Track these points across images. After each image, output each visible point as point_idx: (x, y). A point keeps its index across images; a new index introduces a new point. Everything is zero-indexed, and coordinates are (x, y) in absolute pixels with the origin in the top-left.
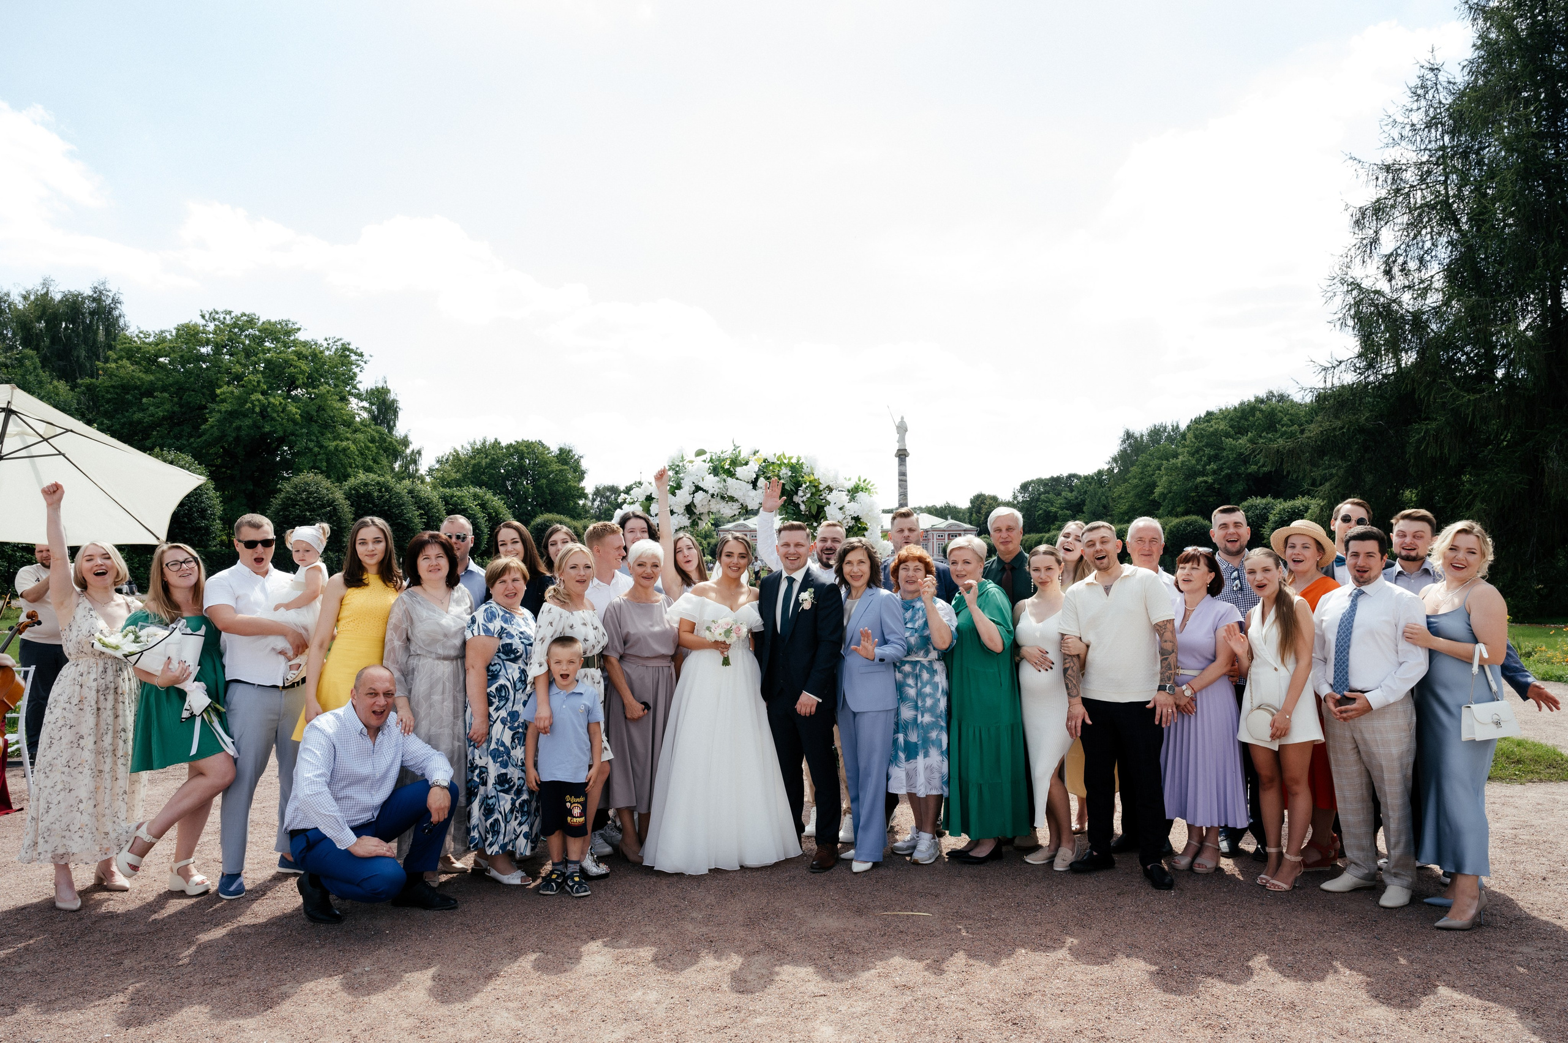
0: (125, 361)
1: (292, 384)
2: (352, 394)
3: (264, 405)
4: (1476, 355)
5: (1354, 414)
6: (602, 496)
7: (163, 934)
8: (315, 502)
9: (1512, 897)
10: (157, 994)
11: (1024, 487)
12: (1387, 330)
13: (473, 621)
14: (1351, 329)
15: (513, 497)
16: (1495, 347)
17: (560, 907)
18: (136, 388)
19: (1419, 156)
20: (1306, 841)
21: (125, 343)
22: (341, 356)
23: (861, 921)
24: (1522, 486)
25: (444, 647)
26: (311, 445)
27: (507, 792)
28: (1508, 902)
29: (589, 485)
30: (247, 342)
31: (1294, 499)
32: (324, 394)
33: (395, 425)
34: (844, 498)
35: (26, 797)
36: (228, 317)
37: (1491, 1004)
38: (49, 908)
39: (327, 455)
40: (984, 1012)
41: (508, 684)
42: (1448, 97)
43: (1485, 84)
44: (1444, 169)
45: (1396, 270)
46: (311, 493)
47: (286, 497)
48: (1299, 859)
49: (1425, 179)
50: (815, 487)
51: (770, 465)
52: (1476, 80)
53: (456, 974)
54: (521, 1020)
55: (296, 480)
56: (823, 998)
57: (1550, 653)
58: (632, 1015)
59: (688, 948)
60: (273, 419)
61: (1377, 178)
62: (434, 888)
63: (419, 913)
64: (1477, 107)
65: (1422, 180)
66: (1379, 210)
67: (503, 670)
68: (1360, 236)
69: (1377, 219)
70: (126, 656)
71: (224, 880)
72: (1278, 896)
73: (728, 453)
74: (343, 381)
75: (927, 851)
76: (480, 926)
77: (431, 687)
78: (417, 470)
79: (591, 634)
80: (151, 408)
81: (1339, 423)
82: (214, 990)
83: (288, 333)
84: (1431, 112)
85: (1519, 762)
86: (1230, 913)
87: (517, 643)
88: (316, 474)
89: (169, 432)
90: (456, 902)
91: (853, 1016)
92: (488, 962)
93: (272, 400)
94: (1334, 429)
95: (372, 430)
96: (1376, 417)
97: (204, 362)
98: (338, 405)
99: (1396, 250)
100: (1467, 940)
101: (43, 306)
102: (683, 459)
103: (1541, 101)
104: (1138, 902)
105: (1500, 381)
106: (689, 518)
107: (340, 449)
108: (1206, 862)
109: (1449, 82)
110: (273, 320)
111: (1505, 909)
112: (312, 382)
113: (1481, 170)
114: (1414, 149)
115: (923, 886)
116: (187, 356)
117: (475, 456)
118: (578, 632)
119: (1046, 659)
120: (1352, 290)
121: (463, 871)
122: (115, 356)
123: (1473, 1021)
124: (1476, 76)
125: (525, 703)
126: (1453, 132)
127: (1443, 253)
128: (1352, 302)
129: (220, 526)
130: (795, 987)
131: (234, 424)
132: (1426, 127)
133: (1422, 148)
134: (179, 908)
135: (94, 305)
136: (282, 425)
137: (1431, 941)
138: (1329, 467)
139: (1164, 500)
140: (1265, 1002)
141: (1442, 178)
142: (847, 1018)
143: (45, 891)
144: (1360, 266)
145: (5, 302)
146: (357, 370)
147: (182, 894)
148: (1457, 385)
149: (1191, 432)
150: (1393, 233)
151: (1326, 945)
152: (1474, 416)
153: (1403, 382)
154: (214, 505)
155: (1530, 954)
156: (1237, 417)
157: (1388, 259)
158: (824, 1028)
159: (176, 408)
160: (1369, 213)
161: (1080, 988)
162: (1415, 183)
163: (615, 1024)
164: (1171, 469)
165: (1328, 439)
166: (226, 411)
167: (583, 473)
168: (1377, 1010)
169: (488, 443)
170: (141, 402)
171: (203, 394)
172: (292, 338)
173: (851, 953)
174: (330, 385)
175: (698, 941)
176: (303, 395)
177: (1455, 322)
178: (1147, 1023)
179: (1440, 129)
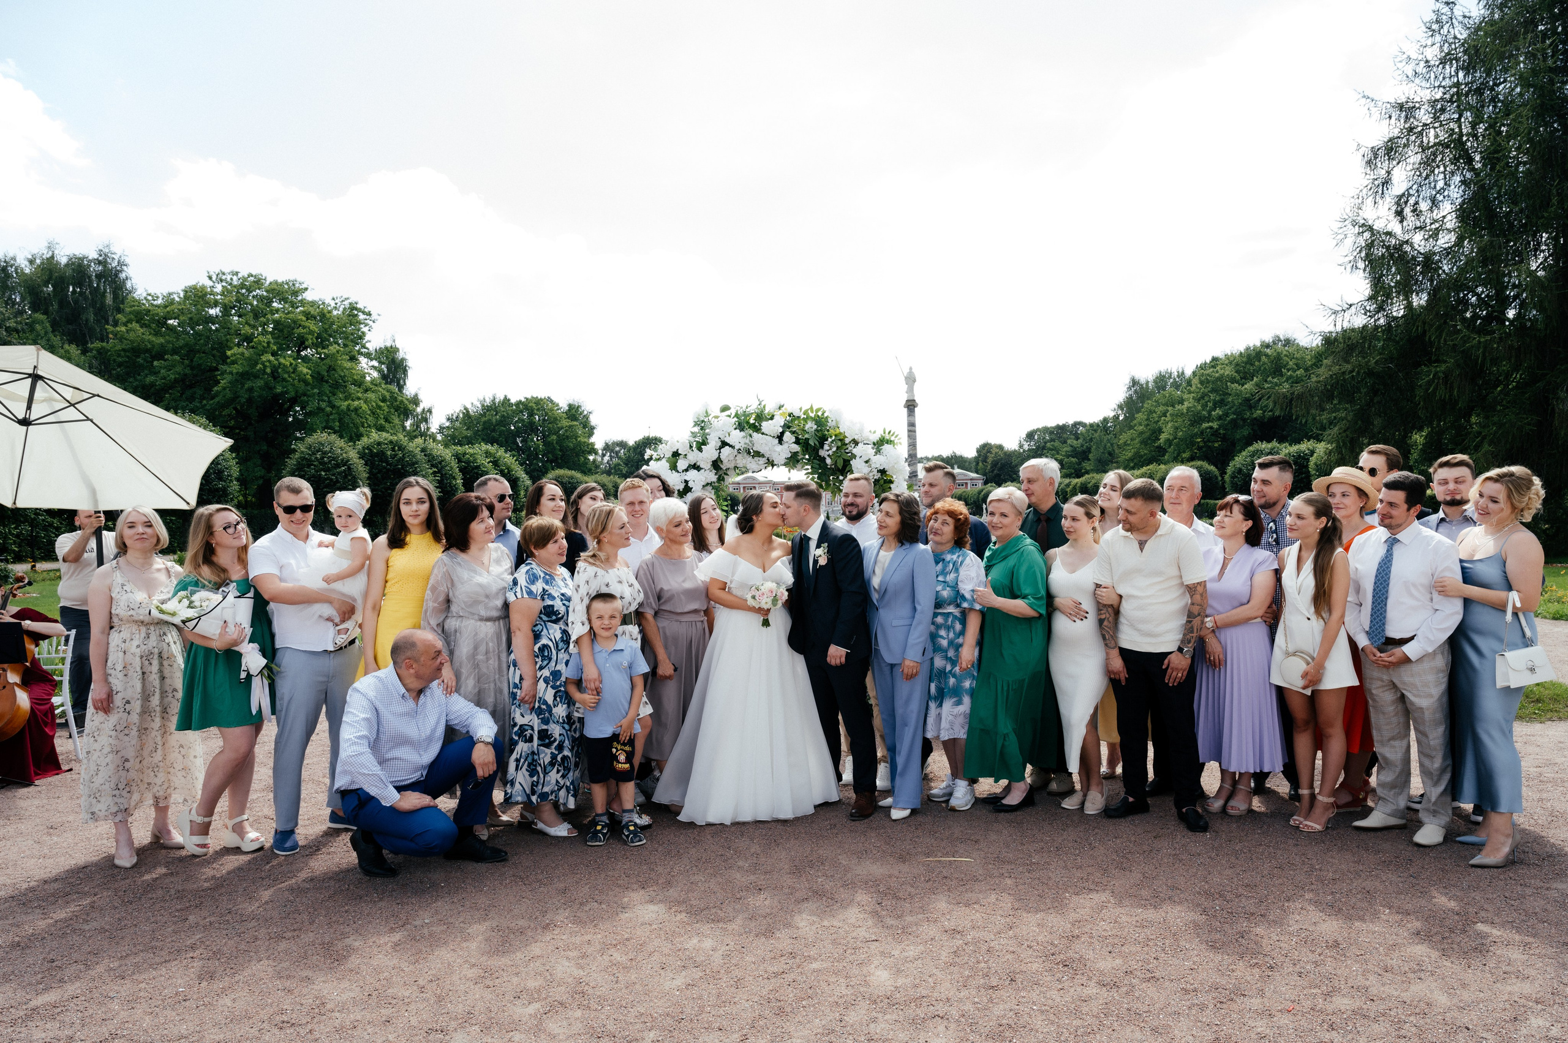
0: (134, 324)
1: (302, 345)
2: (361, 354)
3: (274, 366)
4: (1487, 296)
5: (1364, 358)
6: (612, 451)
7: (223, 890)
8: (330, 462)
9: (1543, 834)
10: (225, 948)
11: (1030, 436)
12: (1398, 272)
13: (515, 582)
14: (1362, 271)
15: (523, 453)
16: (1507, 287)
17: (609, 858)
18: (147, 351)
19: (1433, 93)
20: (1339, 783)
21: (134, 306)
22: (349, 316)
23: (905, 868)
24: (1530, 427)
25: (486, 608)
26: (323, 405)
27: (548, 746)
28: (1538, 840)
29: (598, 440)
30: (255, 303)
31: (1300, 443)
32: (334, 354)
33: (405, 384)
34: (870, 451)
35: (74, 758)
36: (235, 278)
37: (1531, 940)
38: (107, 867)
39: (339, 414)
40: (1035, 954)
41: (551, 644)
42: (1463, 31)
43: (1501, 19)
44: (1458, 107)
45: (1407, 210)
46: (325, 453)
47: (301, 457)
48: (1332, 800)
49: (1438, 117)
50: (841, 440)
51: (795, 420)
52: (1492, 13)
53: (513, 924)
54: (582, 968)
55: (309, 440)
56: (874, 943)
57: (1560, 593)
58: (690, 962)
59: (738, 896)
60: (284, 380)
61: (1390, 117)
62: (484, 841)
63: (472, 866)
64: (1493, 42)
65: (1436, 118)
66: (1391, 150)
67: (545, 630)
68: (1372, 177)
69: (1389, 159)
70: (184, 622)
71: (278, 836)
72: (1311, 835)
73: (753, 407)
74: (352, 341)
75: (963, 797)
76: (533, 877)
77: (476, 648)
78: (428, 429)
79: (627, 592)
80: (163, 371)
81: (1349, 367)
82: (280, 944)
83: (296, 293)
84: (1446, 49)
85: (1538, 701)
86: (1266, 854)
87: (558, 605)
88: (329, 434)
89: (181, 396)
90: (506, 853)
91: (906, 960)
92: (544, 913)
93: (282, 360)
94: (1344, 373)
95: (383, 389)
96: (1386, 360)
97: (213, 324)
98: (348, 365)
99: (1407, 190)
100: (1502, 877)
101: (49, 270)
102: (707, 414)
103: (1558, 34)
104: (1176, 845)
105: (1512, 322)
106: (716, 474)
107: (352, 408)
108: (1238, 805)
109: (1465, 17)
110: (280, 281)
111: (1536, 847)
112: (321, 342)
113: (1495, 107)
114: (1428, 85)
115: (962, 832)
116: (196, 318)
117: (485, 413)
118: (615, 589)
119: (1080, 609)
120: (1363, 232)
121: (509, 825)
122: (124, 320)
123: (1515, 956)
124: (1493, 9)
125: (567, 663)
126: (1468, 69)
127: (1456, 193)
128: (1364, 245)
129: (237, 488)
130: (847, 932)
131: (246, 386)
132: (1441, 63)
133: (1436, 85)
134: (236, 864)
135: (100, 268)
136: (293, 385)
137: (1466, 879)
138: (1337, 410)
139: (1170, 447)
140: (1308, 941)
141: (1456, 116)
142: (901, 963)
143: (104, 850)
144: (1372, 208)
145: (11, 267)
146: (365, 329)
147: (237, 850)
148: (1468, 328)
149: (1197, 377)
150: (1405, 173)
151: (1364, 884)
152: (1484, 358)
153: (1414, 325)
154: (230, 466)
155: (1564, 890)
156: (1243, 362)
157: (1400, 200)
158: (878, 973)
159: (188, 371)
160: (1381, 153)
161: (1126, 930)
162: (1429, 122)
163: (674, 971)
164: (1177, 415)
165: (1337, 383)
166: (237, 373)
167: (593, 428)
168: (1419, 947)
169: (497, 401)
170: (152, 365)
171: (214, 356)
172: (300, 298)
173: (899, 898)
174: (339, 345)
175: (747, 889)
176: (313, 355)
177: (1466, 264)
178: (1194, 963)
179: (1455, 66)
